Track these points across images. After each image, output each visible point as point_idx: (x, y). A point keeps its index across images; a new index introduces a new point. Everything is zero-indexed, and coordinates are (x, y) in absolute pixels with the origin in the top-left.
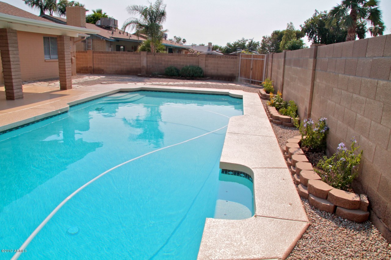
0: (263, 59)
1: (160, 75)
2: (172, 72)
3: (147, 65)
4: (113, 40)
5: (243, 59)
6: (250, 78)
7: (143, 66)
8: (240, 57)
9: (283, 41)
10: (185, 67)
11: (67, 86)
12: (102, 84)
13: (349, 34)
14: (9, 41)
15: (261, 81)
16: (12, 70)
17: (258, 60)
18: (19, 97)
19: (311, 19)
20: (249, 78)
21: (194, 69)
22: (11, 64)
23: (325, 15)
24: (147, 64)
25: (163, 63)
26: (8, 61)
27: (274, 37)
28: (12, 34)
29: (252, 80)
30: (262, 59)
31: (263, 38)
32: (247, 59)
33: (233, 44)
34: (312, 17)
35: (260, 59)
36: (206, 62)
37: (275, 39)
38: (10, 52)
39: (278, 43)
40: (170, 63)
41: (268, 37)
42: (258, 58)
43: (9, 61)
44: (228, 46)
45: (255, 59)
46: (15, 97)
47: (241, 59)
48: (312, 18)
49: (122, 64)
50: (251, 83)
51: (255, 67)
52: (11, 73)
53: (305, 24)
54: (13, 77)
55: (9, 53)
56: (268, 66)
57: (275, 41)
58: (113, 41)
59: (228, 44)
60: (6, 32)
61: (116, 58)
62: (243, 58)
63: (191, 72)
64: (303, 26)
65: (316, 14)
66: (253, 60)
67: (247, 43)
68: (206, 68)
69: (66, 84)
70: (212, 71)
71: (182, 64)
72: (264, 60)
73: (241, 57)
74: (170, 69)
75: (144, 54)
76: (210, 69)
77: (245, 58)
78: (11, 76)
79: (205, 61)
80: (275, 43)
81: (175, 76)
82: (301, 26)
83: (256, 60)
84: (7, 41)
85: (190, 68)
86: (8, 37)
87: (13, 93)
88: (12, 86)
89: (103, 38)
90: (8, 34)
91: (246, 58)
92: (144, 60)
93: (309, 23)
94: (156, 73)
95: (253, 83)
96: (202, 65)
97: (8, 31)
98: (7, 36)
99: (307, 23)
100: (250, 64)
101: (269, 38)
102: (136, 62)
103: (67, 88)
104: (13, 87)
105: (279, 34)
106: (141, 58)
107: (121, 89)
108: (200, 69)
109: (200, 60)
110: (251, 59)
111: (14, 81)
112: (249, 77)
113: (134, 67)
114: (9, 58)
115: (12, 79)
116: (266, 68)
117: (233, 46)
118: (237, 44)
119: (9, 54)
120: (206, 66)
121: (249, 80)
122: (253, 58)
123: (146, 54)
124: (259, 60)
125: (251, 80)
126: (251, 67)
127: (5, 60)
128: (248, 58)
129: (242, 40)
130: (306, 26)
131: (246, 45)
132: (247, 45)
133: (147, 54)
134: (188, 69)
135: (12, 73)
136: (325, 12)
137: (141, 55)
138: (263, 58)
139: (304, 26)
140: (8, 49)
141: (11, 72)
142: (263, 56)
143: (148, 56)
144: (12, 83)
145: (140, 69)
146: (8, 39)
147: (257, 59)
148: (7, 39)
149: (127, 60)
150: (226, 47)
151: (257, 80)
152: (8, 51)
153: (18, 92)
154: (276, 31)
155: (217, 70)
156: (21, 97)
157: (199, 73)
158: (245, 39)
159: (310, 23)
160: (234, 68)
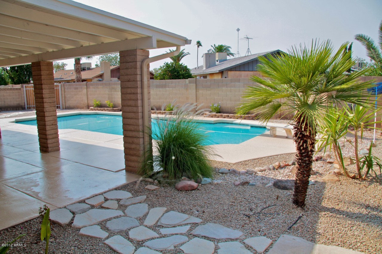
8: (24, 88)
47: (26, 90)
56: (64, 93)
62: (29, 89)
91: (32, 89)
116: (62, 95)
160: (19, 99)
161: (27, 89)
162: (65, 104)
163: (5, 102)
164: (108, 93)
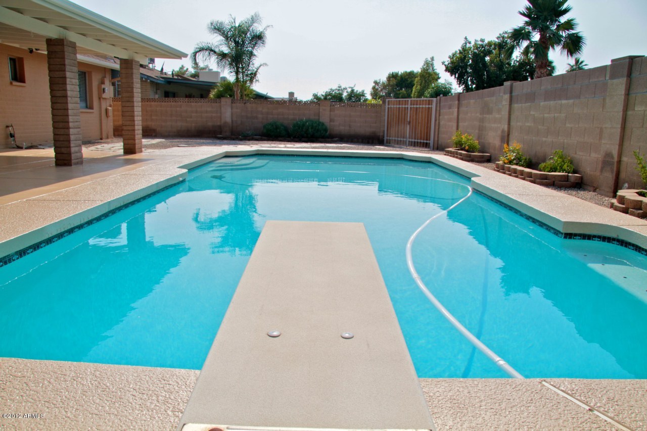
0: (430, 106)
1: (256, 135)
2: (278, 130)
3: (232, 120)
4: (162, 81)
5: (391, 108)
6: (406, 138)
7: (226, 123)
8: (387, 104)
9: (416, 87)
10: (299, 123)
11: (136, 148)
12: (178, 146)
13: (539, 70)
14: (67, 62)
15: (427, 140)
16: (70, 112)
17: (419, 108)
18: (77, 161)
19: (458, 52)
20: (404, 138)
21: (315, 125)
22: (68, 102)
23: (482, 46)
24: (232, 118)
25: (260, 116)
26: (63, 97)
27: (391, 83)
28: (70, 48)
29: (410, 140)
30: (427, 106)
31: (374, 85)
32: (399, 108)
33: (322, 95)
34: (461, 49)
35: (424, 106)
36: (331, 113)
37: (392, 86)
38: (68, 81)
39: (398, 92)
40: (271, 116)
41: (381, 82)
42: (420, 105)
43: (66, 97)
44: (315, 98)
45: (415, 106)
46: (73, 161)
47: (388, 108)
48: (460, 51)
49: (188, 119)
50: (409, 145)
51: (416, 119)
52: (68, 118)
53: (449, 60)
54: (71, 125)
55: (66, 81)
56: (439, 115)
57: (393, 89)
58: (163, 83)
59: (315, 96)
60: (63, 45)
61: (178, 109)
62: (392, 106)
63: (310, 130)
64: (446, 63)
65: (466, 43)
66: (411, 108)
67: (345, 94)
68: (332, 123)
69: (135, 144)
70: (342, 128)
71: (291, 117)
72: (432, 108)
73: (389, 105)
74: (274, 126)
75: (226, 102)
76: (339, 126)
77: (395, 106)
78: (68, 122)
79: (330, 111)
80: (394, 92)
81: (282, 137)
82: (443, 63)
83: (417, 108)
84: (64, 61)
85: (307, 123)
86: (66, 53)
87: (70, 154)
88: (69, 141)
89: (146, 77)
90: (66, 49)
91: (398, 106)
92: (227, 112)
93: (456, 59)
94: (250, 133)
95: (411, 145)
96: (325, 119)
97: (65, 43)
98: (63, 52)
99: (453, 58)
100: (405, 114)
101: (383, 83)
102: (214, 115)
103: (137, 150)
104: (70, 143)
105: (398, 78)
106: (222, 109)
107: (227, 152)
108: (323, 124)
109: (321, 110)
110: (406, 106)
111: (72, 131)
112: (404, 134)
113: (210, 124)
114: (66, 90)
115: (68, 128)
116: (436, 120)
117: (322, 98)
118: (329, 95)
119: (66, 84)
120: (331, 120)
121: (404, 141)
122: (411, 105)
123: (231, 101)
124: (423, 108)
125: (408, 140)
126: (408, 120)
127: (58, 95)
128: (401, 106)
129: (338, 88)
130: (452, 63)
131: (343, 96)
132: (346, 96)
133: (232, 103)
134: (304, 125)
135: (70, 117)
136: (482, 41)
137: (222, 103)
138: (429, 104)
139: (449, 64)
140: (65, 74)
141: (68, 116)
142: (429, 100)
143: (234, 105)
144: (69, 135)
145: (220, 127)
146: (66, 57)
147: (418, 106)
148: (63, 58)
149: (196, 112)
150: (312, 100)
151: (421, 139)
152: (65, 78)
153: (77, 152)
154: (393, 73)
155: (350, 126)
156: (81, 161)
157: (322, 132)
158: (343, 87)
159: (458, 58)
160: (376, 123)
161: (390, 106)
162: (438, 140)
163: (350, 127)
164: (480, 116)
